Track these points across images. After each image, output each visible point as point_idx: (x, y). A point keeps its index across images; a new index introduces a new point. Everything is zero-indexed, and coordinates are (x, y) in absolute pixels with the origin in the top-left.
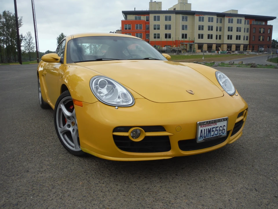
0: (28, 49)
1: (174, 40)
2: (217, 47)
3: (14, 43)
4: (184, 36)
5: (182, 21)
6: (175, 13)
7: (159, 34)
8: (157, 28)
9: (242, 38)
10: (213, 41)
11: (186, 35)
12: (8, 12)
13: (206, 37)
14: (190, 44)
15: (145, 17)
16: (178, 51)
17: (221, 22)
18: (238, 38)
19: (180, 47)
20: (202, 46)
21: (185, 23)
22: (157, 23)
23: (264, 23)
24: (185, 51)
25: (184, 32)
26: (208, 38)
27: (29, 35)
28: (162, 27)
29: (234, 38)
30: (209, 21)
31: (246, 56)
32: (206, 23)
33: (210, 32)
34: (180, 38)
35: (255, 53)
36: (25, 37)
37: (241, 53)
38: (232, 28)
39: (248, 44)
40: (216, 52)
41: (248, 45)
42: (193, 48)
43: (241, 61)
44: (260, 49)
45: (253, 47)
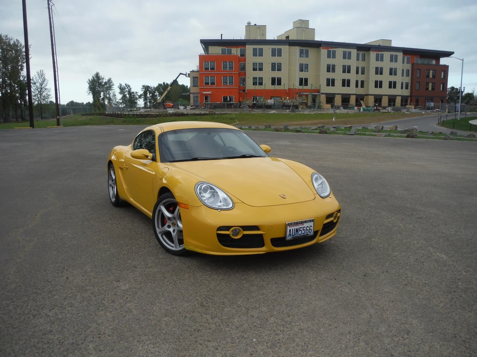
0: (39, 100)
1: (287, 88)
2: (357, 100)
3: (15, 89)
4: (303, 82)
5: (300, 57)
6: (288, 44)
7: (261, 79)
8: (258, 67)
9: (398, 85)
10: (352, 90)
11: (306, 80)
12: (6, 36)
13: (338, 83)
14: (313, 95)
15: (239, 49)
16: (293, 106)
17: (364, 60)
18: (392, 85)
19: (296, 99)
20: (334, 98)
21: (304, 61)
22: (258, 59)
23: (434, 62)
24: (305, 107)
25: (304, 75)
26: (343, 85)
27: (42, 75)
28: (267, 67)
29: (386, 85)
30: (344, 57)
31: (404, 115)
32: (339, 61)
33: (346, 76)
34: (297, 85)
35: (420, 111)
36: (35, 80)
37: (397, 110)
38: (382, 69)
39: (408, 96)
40: (356, 108)
41: (409, 98)
42: (317, 101)
43: (395, 125)
44: (427, 104)
45: (417, 101)
